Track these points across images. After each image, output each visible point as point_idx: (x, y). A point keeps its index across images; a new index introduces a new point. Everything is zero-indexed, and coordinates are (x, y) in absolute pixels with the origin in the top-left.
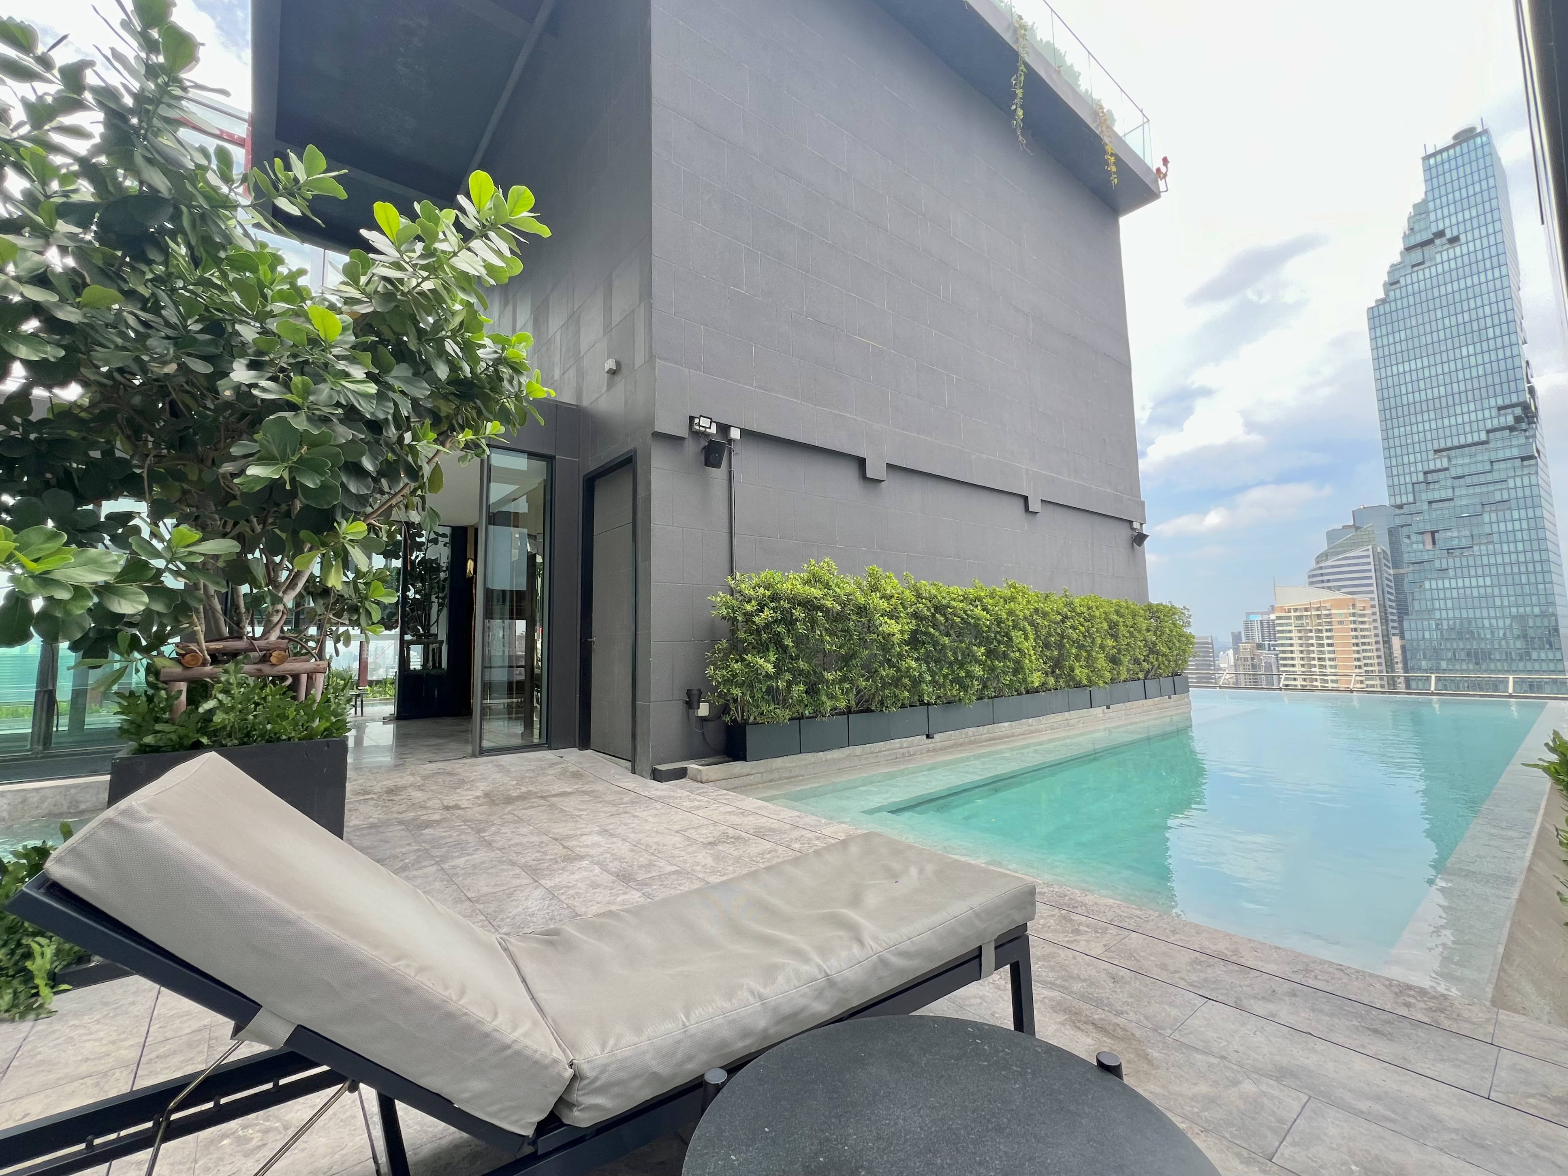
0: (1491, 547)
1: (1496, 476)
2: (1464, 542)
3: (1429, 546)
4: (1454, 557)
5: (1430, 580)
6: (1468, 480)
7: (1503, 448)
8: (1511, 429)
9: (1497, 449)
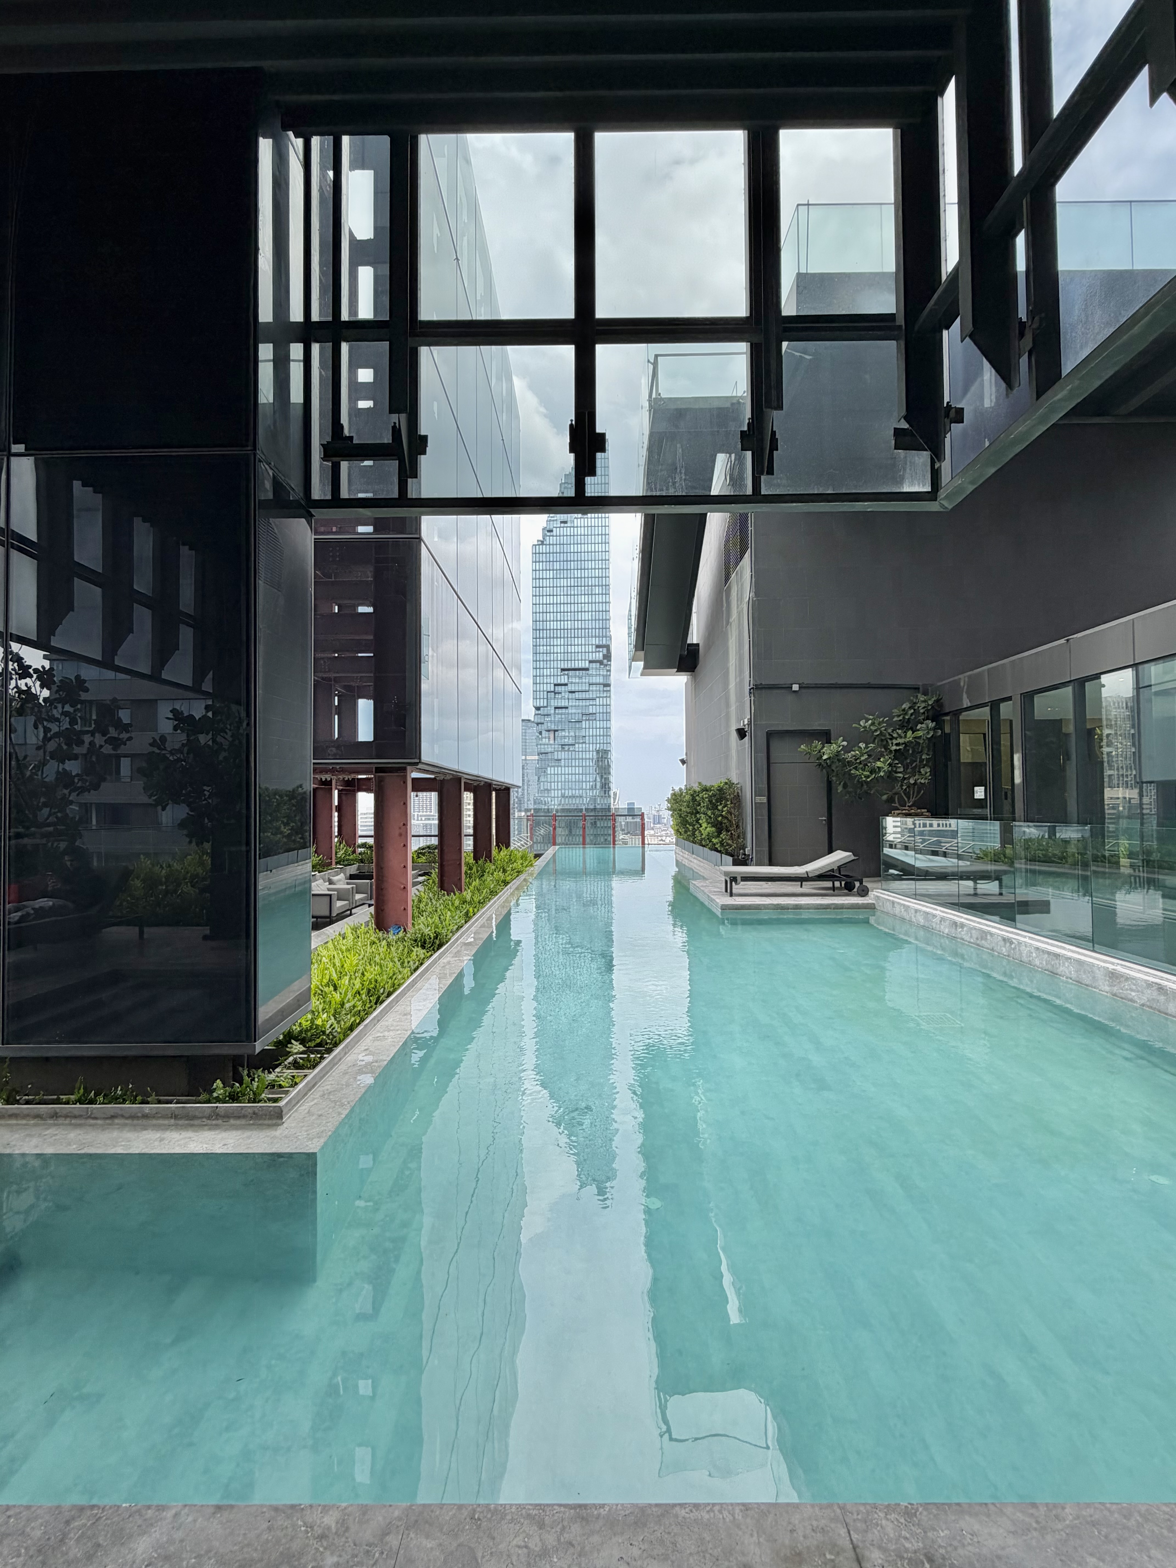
0: (584, 745)
1: (590, 695)
2: (571, 741)
3: (552, 742)
4: (565, 751)
5: (551, 767)
6: (577, 695)
7: (596, 675)
8: (601, 662)
9: (592, 675)
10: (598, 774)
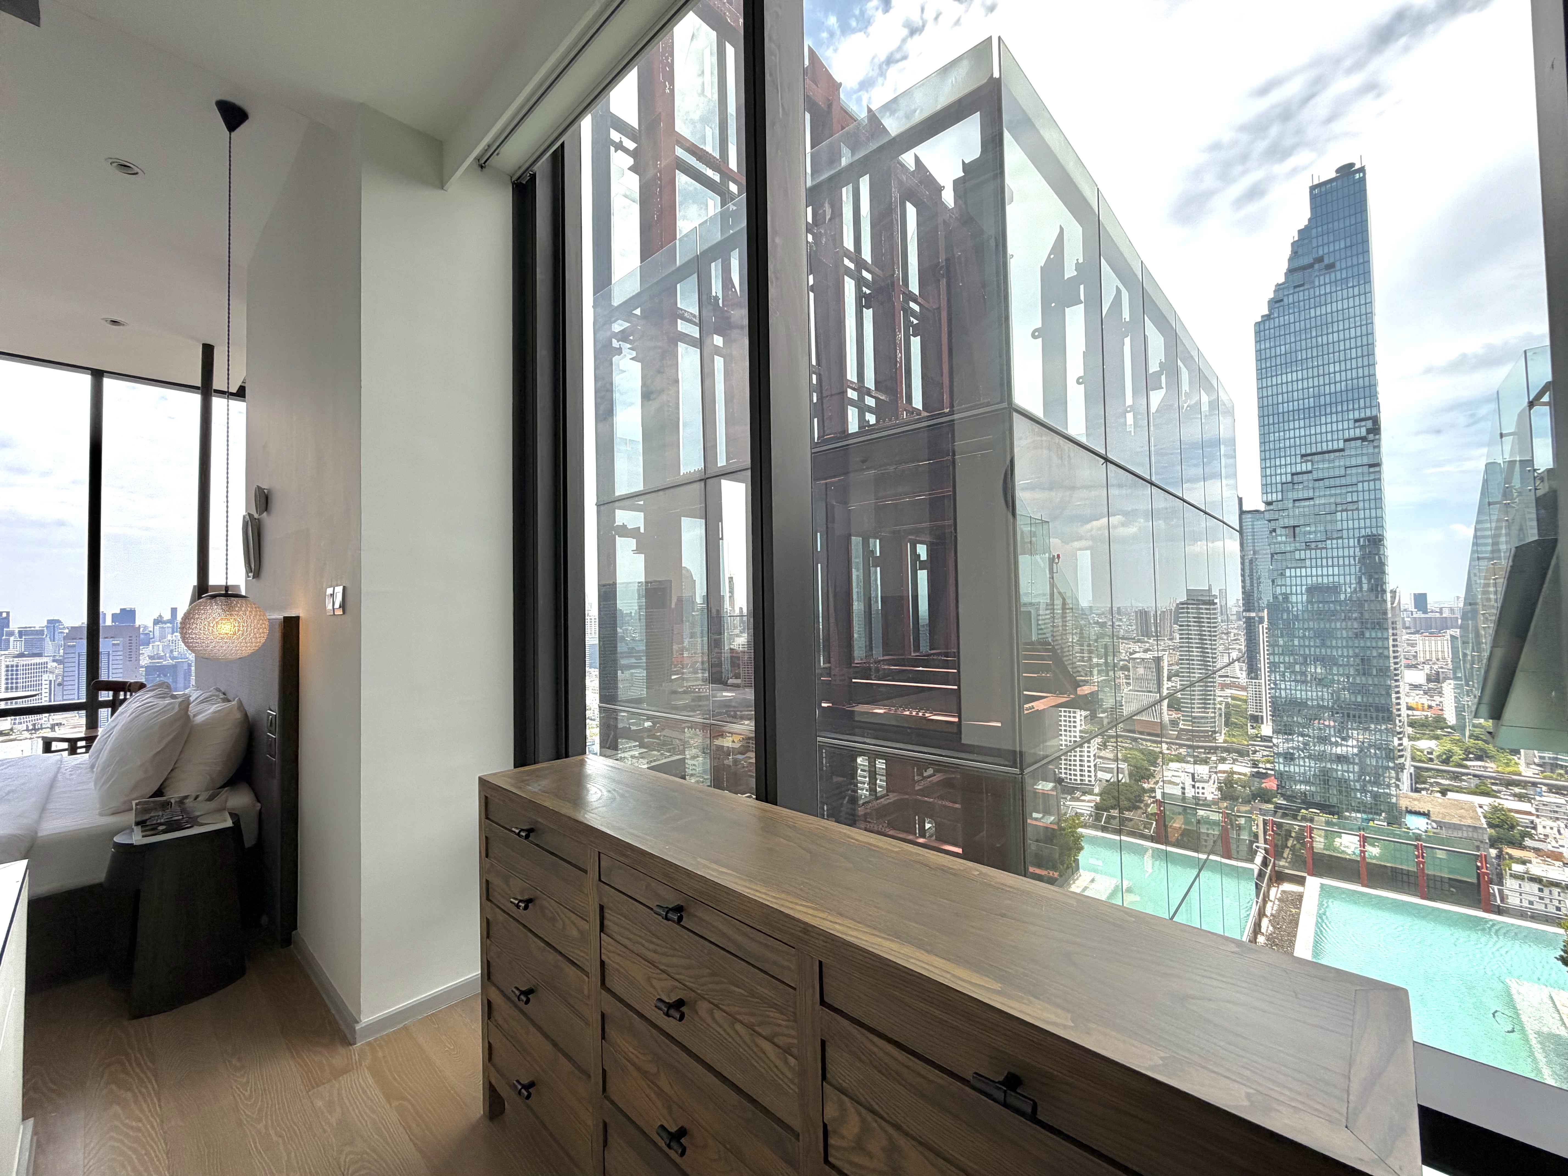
0: (1340, 541)
1: (1348, 480)
2: (1319, 537)
3: (1291, 539)
4: (1311, 549)
5: (1290, 568)
6: (1327, 483)
7: (1356, 456)
8: (1363, 439)
9: (1351, 456)
10: (1364, 574)
